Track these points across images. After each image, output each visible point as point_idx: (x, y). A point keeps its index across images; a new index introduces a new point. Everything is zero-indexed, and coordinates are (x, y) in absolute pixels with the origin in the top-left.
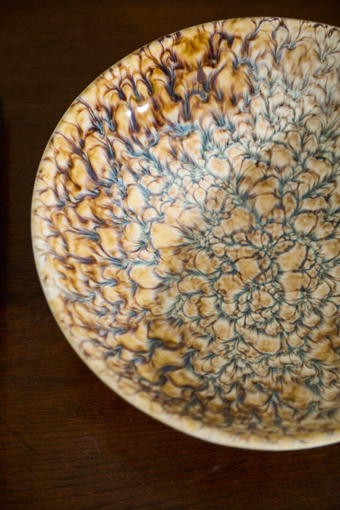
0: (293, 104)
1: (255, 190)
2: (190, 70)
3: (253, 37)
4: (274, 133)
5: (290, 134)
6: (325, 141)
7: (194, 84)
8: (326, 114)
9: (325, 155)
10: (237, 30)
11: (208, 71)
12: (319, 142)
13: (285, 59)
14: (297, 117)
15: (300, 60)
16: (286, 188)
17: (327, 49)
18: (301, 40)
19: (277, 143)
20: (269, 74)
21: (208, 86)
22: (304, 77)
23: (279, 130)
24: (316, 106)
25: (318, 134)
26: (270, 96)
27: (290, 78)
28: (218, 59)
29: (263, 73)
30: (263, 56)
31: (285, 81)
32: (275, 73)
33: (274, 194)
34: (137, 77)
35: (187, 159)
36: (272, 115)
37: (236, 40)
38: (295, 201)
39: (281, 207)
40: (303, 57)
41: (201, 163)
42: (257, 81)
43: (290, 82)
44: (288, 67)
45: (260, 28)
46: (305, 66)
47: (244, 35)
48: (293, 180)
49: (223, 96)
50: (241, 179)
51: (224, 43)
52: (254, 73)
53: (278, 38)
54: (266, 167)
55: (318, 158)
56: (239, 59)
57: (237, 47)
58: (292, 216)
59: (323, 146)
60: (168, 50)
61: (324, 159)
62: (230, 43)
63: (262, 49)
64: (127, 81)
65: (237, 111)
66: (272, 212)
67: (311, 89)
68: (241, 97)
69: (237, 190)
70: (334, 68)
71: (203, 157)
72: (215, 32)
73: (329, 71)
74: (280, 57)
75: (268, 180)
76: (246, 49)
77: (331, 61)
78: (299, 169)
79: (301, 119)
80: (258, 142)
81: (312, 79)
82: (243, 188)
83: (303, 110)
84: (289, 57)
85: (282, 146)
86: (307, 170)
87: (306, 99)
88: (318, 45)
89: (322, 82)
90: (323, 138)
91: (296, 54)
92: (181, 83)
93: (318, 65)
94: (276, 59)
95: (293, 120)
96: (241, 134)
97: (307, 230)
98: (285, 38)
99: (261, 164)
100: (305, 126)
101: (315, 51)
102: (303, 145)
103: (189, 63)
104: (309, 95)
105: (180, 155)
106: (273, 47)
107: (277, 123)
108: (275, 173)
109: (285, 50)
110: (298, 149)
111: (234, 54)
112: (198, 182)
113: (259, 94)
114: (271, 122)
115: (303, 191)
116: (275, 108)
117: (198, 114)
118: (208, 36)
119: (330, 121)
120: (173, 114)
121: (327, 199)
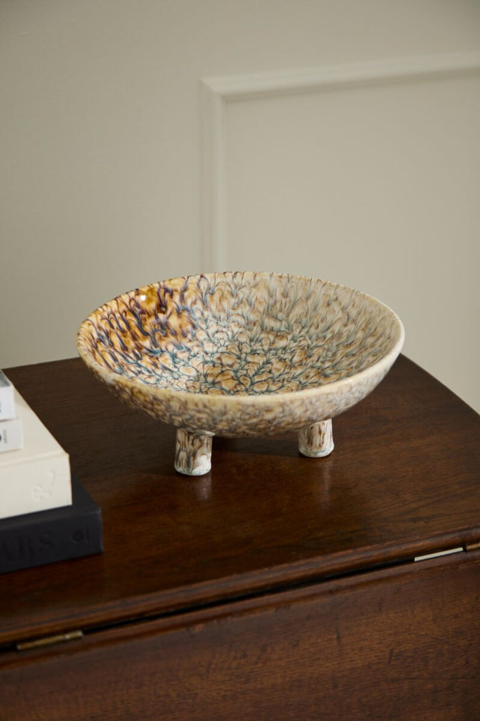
0: (224, 330)
1: (219, 379)
2: (150, 316)
3: (185, 289)
4: (218, 348)
5: (229, 347)
6: (254, 345)
7: (155, 326)
8: (249, 330)
9: (258, 352)
10: (174, 285)
11: (161, 317)
12: (251, 346)
13: (210, 302)
14: (230, 337)
15: (220, 300)
16: (239, 374)
17: (236, 288)
18: (217, 285)
19: (222, 353)
20: (202, 314)
21: (164, 326)
22: (226, 311)
23: (221, 346)
24: (240, 327)
25: (248, 342)
26: (208, 328)
27: (217, 314)
28: (166, 308)
29: (198, 315)
30: (194, 303)
31: (215, 317)
32: (206, 313)
33: (233, 378)
34: (118, 315)
35: (165, 368)
36: (213, 339)
37: (174, 292)
38: (249, 379)
39: (240, 383)
40: (222, 298)
41: (175, 370)
42: (195, 320)
43: (218, 317)
44: (213, 307)
45: (189, 281)
46: (225, 304)
47: (179, 288)
48: (242, 369)
49: (176, 332)
50: (206, 376)
51: (167, 295)
52: (192, 315)
53: (202, 288)
54: (220, 366)
55: (254, 354)
56: (180, 307)
57: (177, 298)
58: (250, 386)
59: (255, 348)
60: (133, 299)
61: (258, 354)
62: (171, 296)
63: (193, 297)
64: (111, 316)
65: (188, 340)
66: (235, 387)
67: (234, 318)
68: (188, 332)
69: (206, 381)
70: (244, 299)
71: (175, 367)
72: (160, 286)
73: (242, 302)
74: (206, 301)
75: (225, 373)
76: (182, 298)
77: (241, 295)
78: (243, 363)
79: (233, 337)
80: (210, 355)
81: (232, 311)
82: (210, 379)
83: (232, 332)
84: (212, 300)
85: (227, 354)
86: (249, 362)
87: (232, 325)
88: (230, 286)
89: (239, 311)
90: (252, 344)
91: (216, 297)
92: (146, 324)
93: (233, 301)
94: (204, 303)
95: (228, 339)
96: (196, 353)
97: (264, 389)
98: (206, 287)
99: (216, 365)
100: (237, 340)
101: (228, 291)
102: (240, 350)
103: (148, 310)
104: (233, 322)
105: (159, 366)
106: (200, 295)
107: (218, 343)
108: (228, 368)
109: (208, 295)
110: (238, 353)
111: (175, 303)
112: (178, 379)
113: (199, 329)
114: (214, 343)
115: (251, 373)
116: (213, 335)
117: (163, 344)
118: (156, 290)
119: (253, 333)
120: (147, 343)
121: (270, 372)
